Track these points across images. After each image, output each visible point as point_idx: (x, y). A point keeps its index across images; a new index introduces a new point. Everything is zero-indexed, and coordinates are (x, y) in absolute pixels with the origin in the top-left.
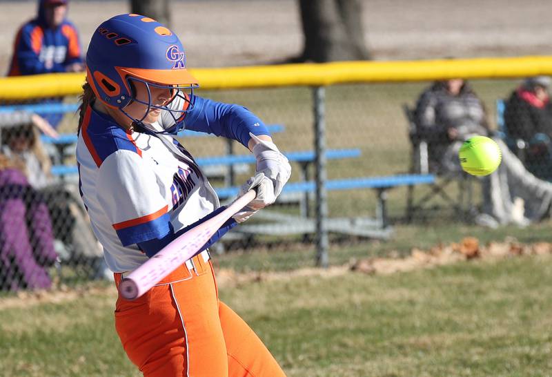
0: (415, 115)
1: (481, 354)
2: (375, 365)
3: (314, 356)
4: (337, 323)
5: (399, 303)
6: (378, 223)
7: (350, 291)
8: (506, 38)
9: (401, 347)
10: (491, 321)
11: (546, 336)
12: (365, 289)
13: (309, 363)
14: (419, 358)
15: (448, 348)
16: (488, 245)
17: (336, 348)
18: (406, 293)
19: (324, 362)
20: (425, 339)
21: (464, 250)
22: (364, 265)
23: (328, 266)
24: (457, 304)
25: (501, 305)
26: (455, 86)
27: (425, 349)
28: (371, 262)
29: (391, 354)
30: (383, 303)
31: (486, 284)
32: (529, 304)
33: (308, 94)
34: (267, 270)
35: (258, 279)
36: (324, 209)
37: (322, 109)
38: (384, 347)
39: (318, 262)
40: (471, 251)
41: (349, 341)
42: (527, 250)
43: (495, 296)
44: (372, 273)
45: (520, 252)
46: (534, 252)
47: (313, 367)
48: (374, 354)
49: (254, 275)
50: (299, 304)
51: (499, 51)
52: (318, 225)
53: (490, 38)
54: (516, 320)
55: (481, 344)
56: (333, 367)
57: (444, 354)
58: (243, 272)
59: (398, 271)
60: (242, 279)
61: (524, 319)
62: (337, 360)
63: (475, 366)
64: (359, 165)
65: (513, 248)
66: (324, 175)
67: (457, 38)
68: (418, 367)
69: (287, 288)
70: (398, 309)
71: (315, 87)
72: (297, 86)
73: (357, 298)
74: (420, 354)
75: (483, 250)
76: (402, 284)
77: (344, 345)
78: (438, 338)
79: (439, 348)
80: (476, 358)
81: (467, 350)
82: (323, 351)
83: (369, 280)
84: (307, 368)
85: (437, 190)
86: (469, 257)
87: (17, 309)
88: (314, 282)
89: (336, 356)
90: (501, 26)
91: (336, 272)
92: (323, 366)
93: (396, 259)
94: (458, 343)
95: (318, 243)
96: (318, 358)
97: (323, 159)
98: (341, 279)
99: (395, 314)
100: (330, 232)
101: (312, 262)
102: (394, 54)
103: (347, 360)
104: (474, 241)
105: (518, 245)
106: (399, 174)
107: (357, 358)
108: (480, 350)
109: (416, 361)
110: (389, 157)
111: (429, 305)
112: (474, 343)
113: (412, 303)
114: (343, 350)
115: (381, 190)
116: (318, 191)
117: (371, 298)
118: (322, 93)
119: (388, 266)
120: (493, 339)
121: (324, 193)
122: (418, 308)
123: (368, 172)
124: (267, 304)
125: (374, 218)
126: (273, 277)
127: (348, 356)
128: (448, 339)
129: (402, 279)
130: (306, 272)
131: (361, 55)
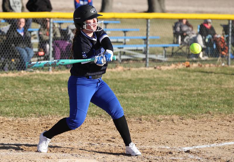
0: (175, 28)
1: (187, 92)
2: (158, 93)
3: (142, 90)
4: (149, 82)
5: (167, 78)
6: (164, 56)
7: (154, 74)
8: (204, 9)
9: (166, 89)
10: (191, 84)
11: (205, 89)
12: (158, 74)
13: (140, 92)
14: (170, 93)
15: (178, 90)
16: (192, 64)
17: (148, 89)
18: (169, 75)
19: (145, 92)
20: (173, 88)
21: (186, 65)
22: (158, 67)
23: (149, 67)
24: (182, 79)
25: (194, 80)
26: (184, 22)
27: (172, 90)
28: (160, 67)
29: (163, 91)
30: (162, 78)
31: (191, 74)
32: (202, 80)
33: (146, 21)
34: (132, 67)
35: (129, 70)
36: (148, 52)
37: (149, 25)
38: (161, 89)
39: (146, 66)
40: (188, 65)
41: (152, 87)
42: (203, 66)
43: (193, 78)
44: (160, 69)
45: (201, 66)
46: (205, 66)
47: (141, 93)
48: (158, 91)
49: (129, 68)
50: (140, 76)
51: (202, 12)
52: (146, 56)
53: (200, 9)
54: (198, 84)
55: (187, 90)
56: (147, 94)
57: (177, 92)
58: (126, 67)
59: (167, 69)
60: (125, 69)
61: (200, 84)
62: (148, 92)
63: (185, 95)
64: (160, 41)
65: (199, 65)
66: (148, 43)
67: (191, 9)
68: (170, 95)
69: (137, 73)
70: (166, 79)
71: (147, 19)
72: (143, 18)
73: (155, 76)
74: (171, 92)
75: (191, 65)
76: (168, 73)
77: (150, 88)
78: (176, 88)
79: (176, 90)
80: (185, 93)
81: (183, 91)
82: (145, 89)
83: (159, 71)
84: (140, 93)
85: (181, 48)
86: (187, 67)
87: (64, 74)
88: (144, 71)
89: (148, 91)
90: (203, 6)
91: (150, 69)
92: (144, 93)
93: (167, 66)
94: (181, 89)
95: (146, 61)
96: (143, 91)
97: (149, 38)
98: (152, 71)
99: (165, 81)
100: (150, 58)
101: (144, 66)
102: (173, 12)
103: (151, 92)
104: (188, 63)
105: (200, 64)
106: (170, 44)
107: (153, 92)
108: (187, 91)
109: (169, 93)
110: (168, 39)
111: (174, 79)
112: (185, 89)
113: (170, 78)
114: (150, 89)
115: (164, 47)
116: (147, 47)
117: (159, 76)
118: (149, 21)
119: (164, 68)
120: (191, 89)
121: (148, 47)
122: (172, 79)
123: (162, 42)
124: (131, 76)
125: (162, 55)
126: (133, 69)
127: (151, 91)
128: (179, 88)
129: (168, 71)
130: (143, 68)
131: (163, 11)
